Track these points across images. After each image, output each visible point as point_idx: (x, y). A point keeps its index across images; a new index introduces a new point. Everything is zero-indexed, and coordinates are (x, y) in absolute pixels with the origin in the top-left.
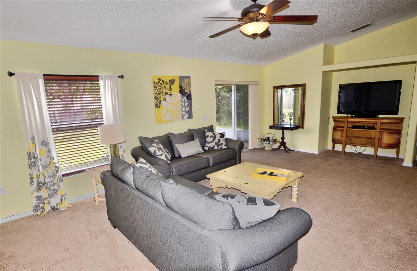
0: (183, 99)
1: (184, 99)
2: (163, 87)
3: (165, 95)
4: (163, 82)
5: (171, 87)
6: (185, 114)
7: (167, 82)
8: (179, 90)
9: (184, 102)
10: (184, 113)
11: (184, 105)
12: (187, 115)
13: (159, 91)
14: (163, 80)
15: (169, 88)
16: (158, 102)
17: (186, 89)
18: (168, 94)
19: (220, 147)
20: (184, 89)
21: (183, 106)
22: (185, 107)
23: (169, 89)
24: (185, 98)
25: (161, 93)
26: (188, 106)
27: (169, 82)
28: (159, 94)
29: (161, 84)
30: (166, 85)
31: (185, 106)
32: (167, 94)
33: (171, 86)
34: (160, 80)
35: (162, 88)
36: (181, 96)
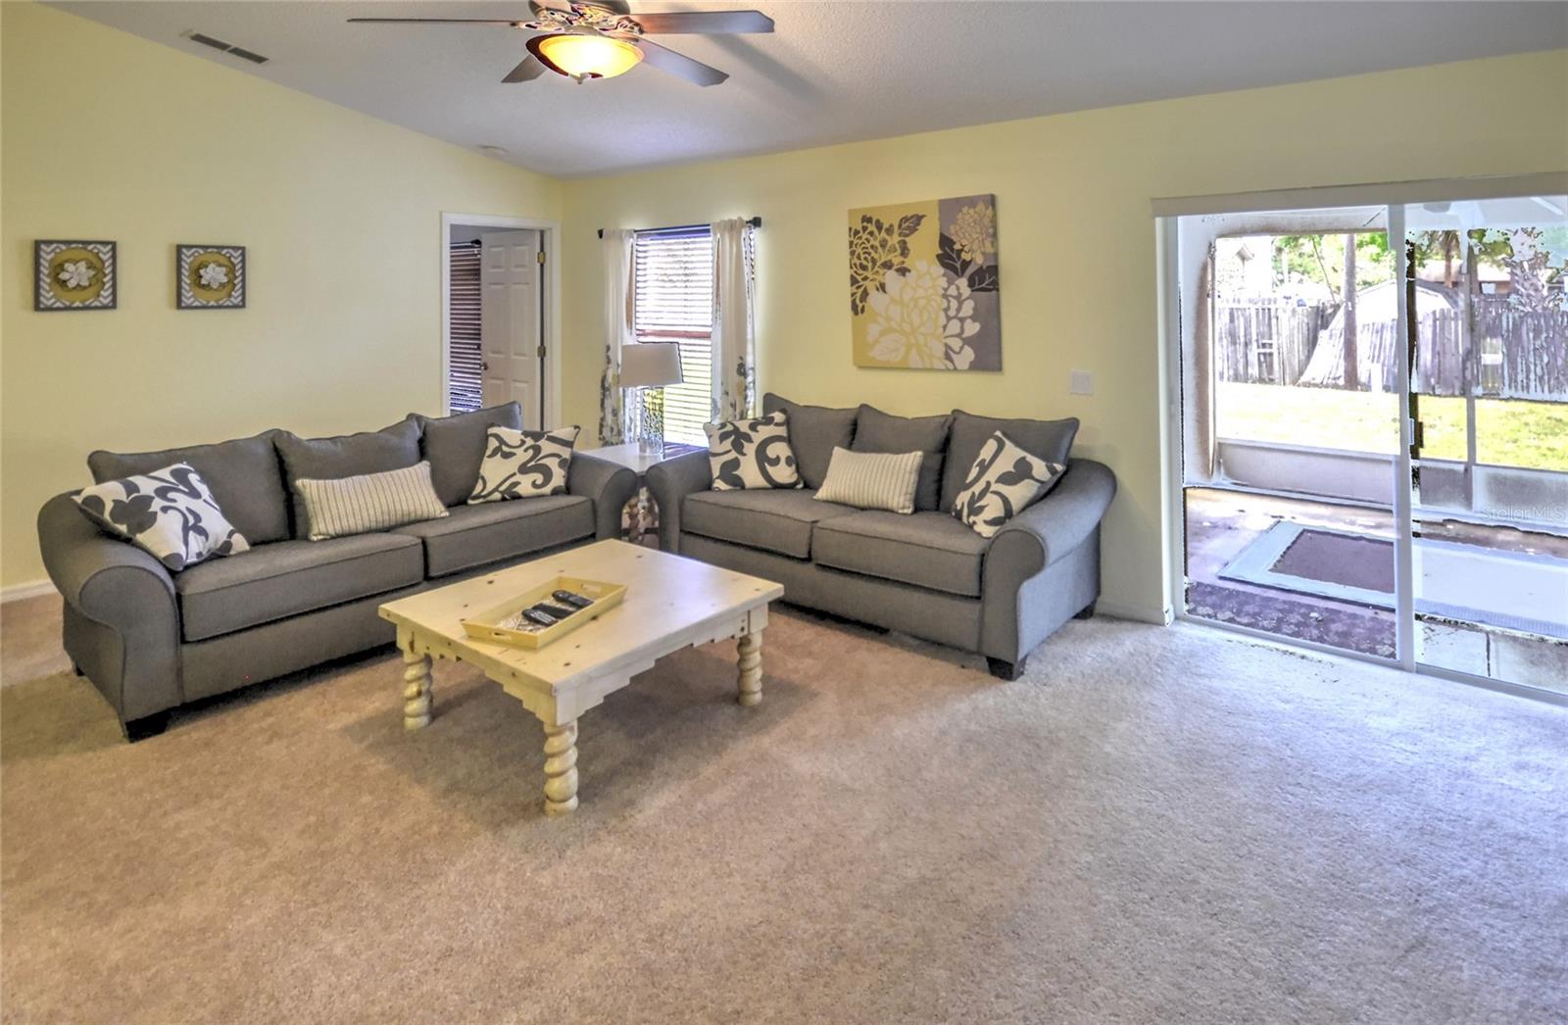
0: (953, 287)
1: (958, 288)
2: (877, 244)
3: (881, 271)
4: (879, 226)
5: (905, 242)
6: (962, 348)
7: (891, 226)
8: (940, 252)
9: (958, 297)
10: (956, 344)
11: (959, 310)
12: (969, 354)
13: (862, 256)
14: (878, 221)
15: (897, 246)
16: (858, 295)
17: (966, 249)
18: (895, 267)
20: (957, 247)
21: (952, 313)
22: (962, 320)
23: (899, 251)
24: (963, 282)
25: (870, 265)
26: (974, 318)
27: (900, 226)
28: (864, 268)
29: (871, 233)
30: (887, 238)
31: (961, 315)
32: (890, 268)
33: (907, 239)
34: (869, 220)
35: (872, 247)
36: (944, 275)
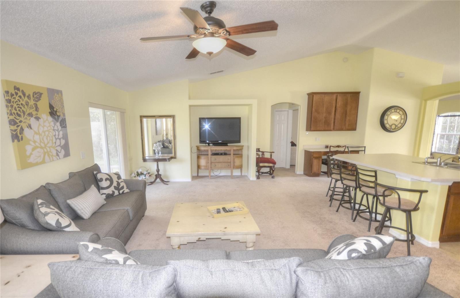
0: (56, 126)
1: (57, 127)
2: (24, 103)
3: (28, 118)
4: (24, 95)
5: (36, 105)
6: (61, 150)
7: (29, 95)
8: (50, 111)
9: (58, 130)
10: (59, 148)
11: (58, 135)
12: (63, 152)
13: (18, 109)
14: (23, 91)
15: (34, 106)
16: (18, 130)
17: (58, 111)
18: (34, 116)
19: (121, 192)
20: (55, 110)
21: (57, 137)
22: (60, 139)
23: (34, 109)
24: (58, 124)
25: (22, 114)
26: (63, 138)
27: (33, 96)
28: (19, 115)
29: (20, 97)
30: (28, 101)
31: (59, 138)
32: (32, 116)
33: (37, 103)
34: (18, 89)
35: (22, 104)
36: (53, 121)
